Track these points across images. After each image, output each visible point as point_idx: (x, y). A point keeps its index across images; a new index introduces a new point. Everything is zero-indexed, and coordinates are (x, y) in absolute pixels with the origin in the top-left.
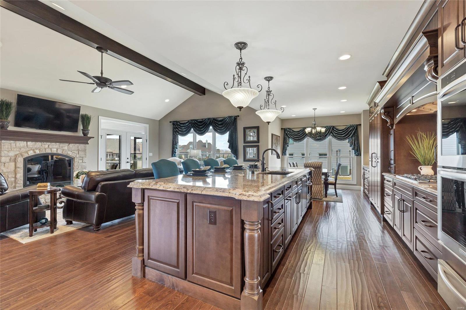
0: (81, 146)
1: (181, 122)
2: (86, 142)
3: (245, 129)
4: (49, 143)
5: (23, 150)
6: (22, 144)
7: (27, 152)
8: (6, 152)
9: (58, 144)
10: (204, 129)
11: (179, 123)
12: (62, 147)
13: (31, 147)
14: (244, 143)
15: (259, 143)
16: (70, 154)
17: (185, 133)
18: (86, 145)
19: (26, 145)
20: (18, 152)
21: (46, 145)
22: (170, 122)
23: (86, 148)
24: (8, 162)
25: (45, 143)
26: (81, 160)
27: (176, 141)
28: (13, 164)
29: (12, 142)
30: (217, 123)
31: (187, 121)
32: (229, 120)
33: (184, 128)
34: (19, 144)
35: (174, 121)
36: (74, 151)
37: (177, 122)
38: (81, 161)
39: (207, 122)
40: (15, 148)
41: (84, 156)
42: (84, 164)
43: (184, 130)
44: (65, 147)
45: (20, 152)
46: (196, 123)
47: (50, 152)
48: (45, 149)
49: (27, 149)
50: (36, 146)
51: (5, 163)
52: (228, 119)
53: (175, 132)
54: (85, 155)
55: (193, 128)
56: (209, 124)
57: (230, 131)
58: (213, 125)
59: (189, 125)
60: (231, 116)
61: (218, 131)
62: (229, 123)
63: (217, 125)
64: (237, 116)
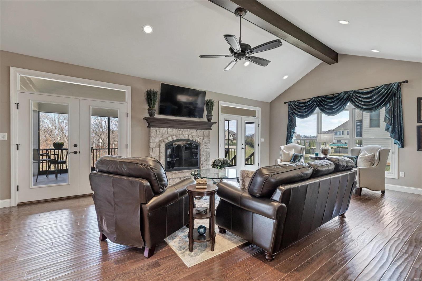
0: (206, 132)
1: (300, 102)
2: (210, 127)
3: (420, 100)
4: (182, 130)
5: (165, 136)
6: (163, 130)
7: (167, 138)
8: (153, 138)
9: (189, 130)
10: (337, 107)
11: (298, 102)
12: (192, 133)
13: (170, 133)
14: (418, 122)
16: (198, 139)
17: (306, 114)
18: (210, 130)
19: (166, 132)
20: (161, 139)
21: (180, 131)
22: (285, 103)
23: (209, 133)
24: (155, 148)
25: (180, 129)
26: (206, 145)
27: (293, 124)
28: (158, 149)
29: (157, 128)
30: (360, 97)
31: (309, 99)
32: (385, 90)
33: (304, 108)
34: (162, 130)
35: (290, 102)
36: (201, 136)
37: (294, 102)
38: (205, 147)
39: (343, 96)
40: (159, 134)
41: (208, 142)
42: (208, 150)
43: (305, 111)
44: (194, 133)
45: (162, 138)
46: (324, 100)
47: (183, 138)
48: (180, 135)
49: (168, 136)
50: (173, 133)
51: (152, 149)
52: (383, 88)
53: (292, 114)
54: (209, 140)
55: (319, 107)
56: (345, 99)
57: (388, 105)
58: (353, 100)
59: (312, 104)
60: (390, 84)
61: (364, 107)
62: (386, 94)
63: (360, 99)
64: (403, 82)
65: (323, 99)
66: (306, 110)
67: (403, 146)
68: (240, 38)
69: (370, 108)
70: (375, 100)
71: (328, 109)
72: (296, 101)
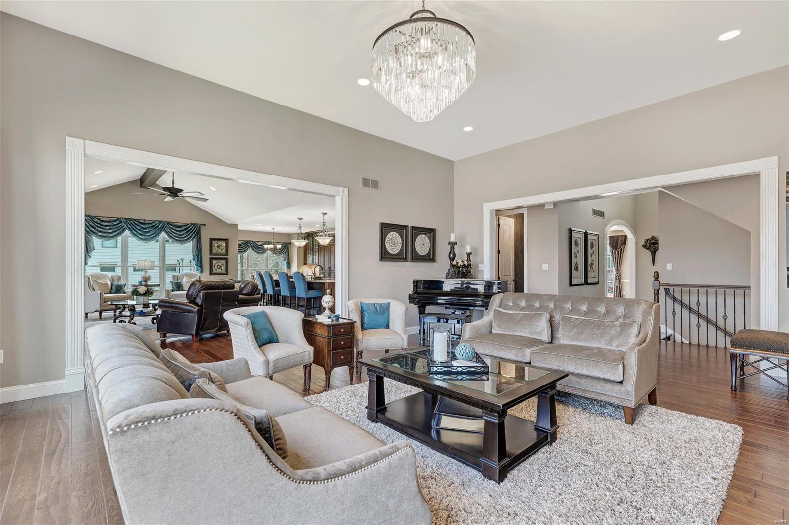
3: (211, 240)
10: (151, 235)
14: (210, 255)
15: (228, 255)
17: (112, 235)
27: (90, 246)
30: (174, 229)
31: (116, 219)
33: (109, 228)
39: (157, 225)
43: (109, 231)
46: (137, 225)
52: (191, 226)
55: (130, 230)
56: (160, 228)
57: (194, 240)
58: (167, 230)
59: (119, 225)
60: (195, 224)
61: (176, 238)
62: (193, 231)
63: (173, 231)
64: (203, 225)
65: (136, 223)
66: (111, 231)
67: (202, 273)
68: (173, 180)
69: (181, 240)
70: (184, 234)
71: (140, 234)
72: (95, 217)
